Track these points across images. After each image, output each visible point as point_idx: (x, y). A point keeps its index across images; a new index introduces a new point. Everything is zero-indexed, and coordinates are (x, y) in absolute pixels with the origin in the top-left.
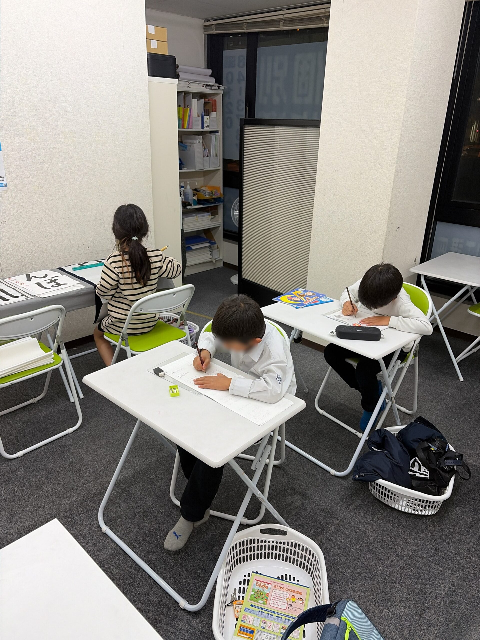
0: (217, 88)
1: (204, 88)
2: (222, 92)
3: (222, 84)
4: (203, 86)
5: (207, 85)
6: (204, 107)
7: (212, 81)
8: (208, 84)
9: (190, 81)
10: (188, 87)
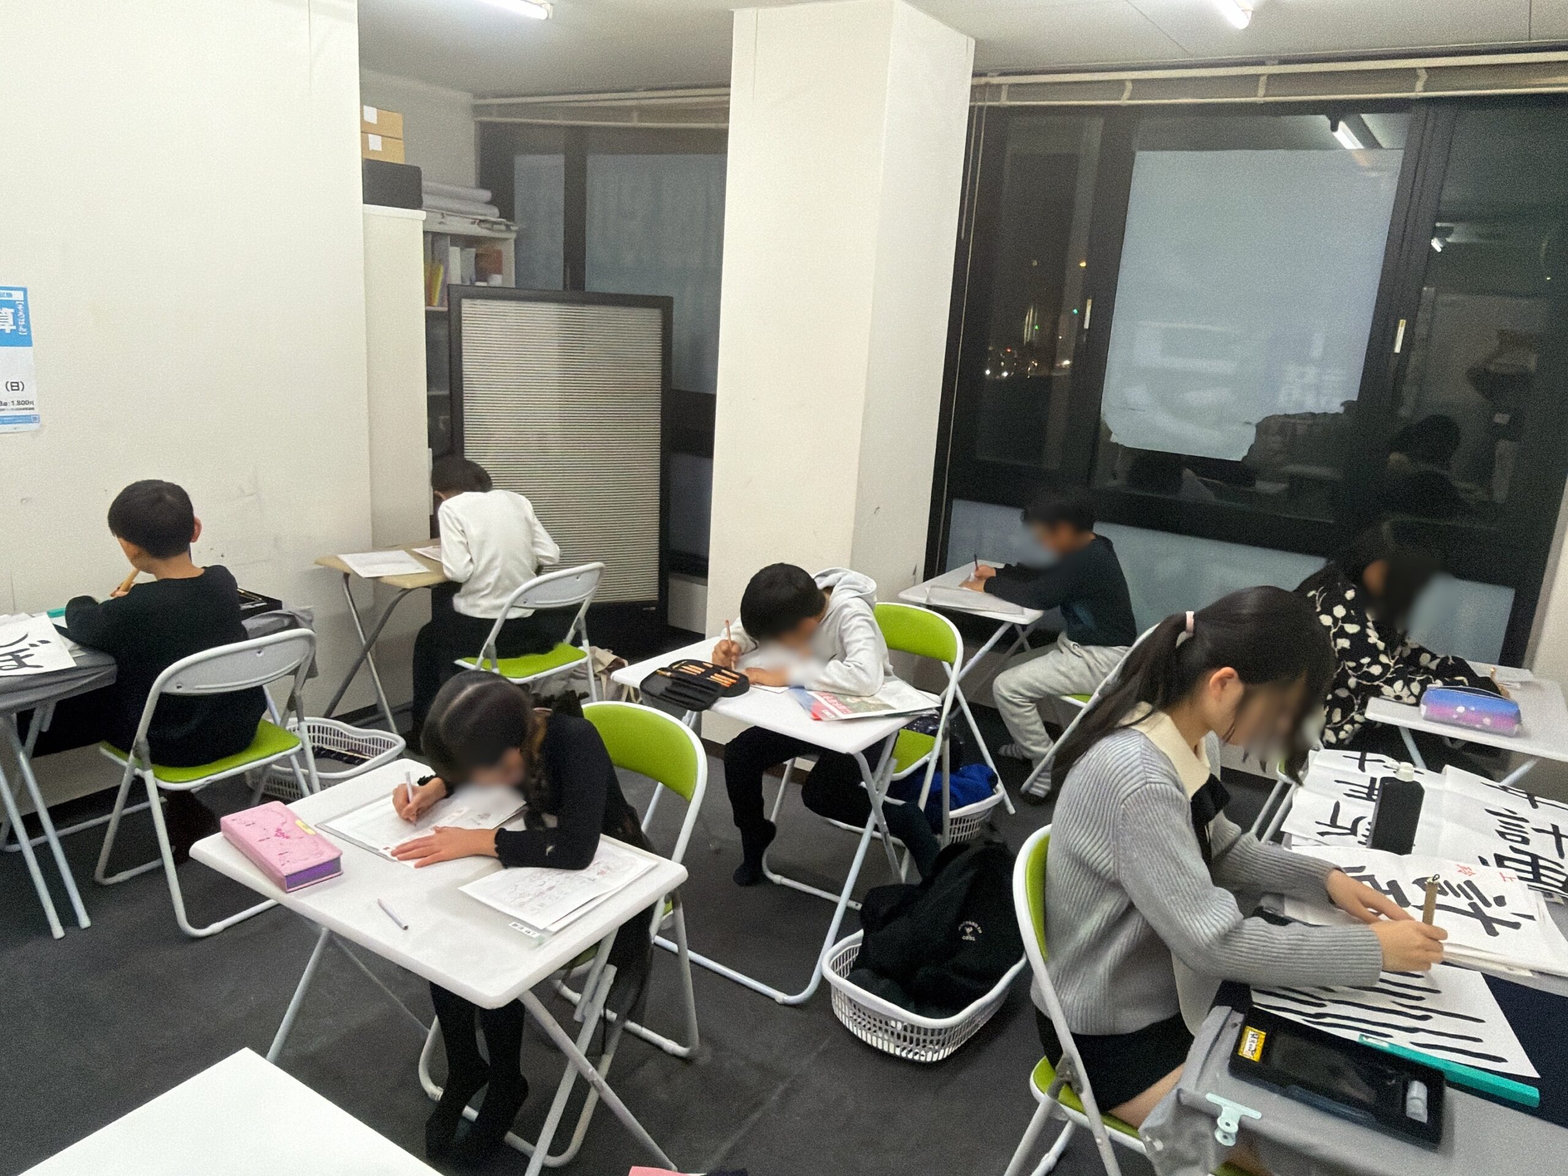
0: (503, 227)
1: (476, 225)
2: (513, 236)
3: (513, 220)
4: (473, 223)
5: (481, 221)
6: (477, 263)
7: (493, 213)
8: (482, 218)
9: (446, 212)
10: (441, 223)
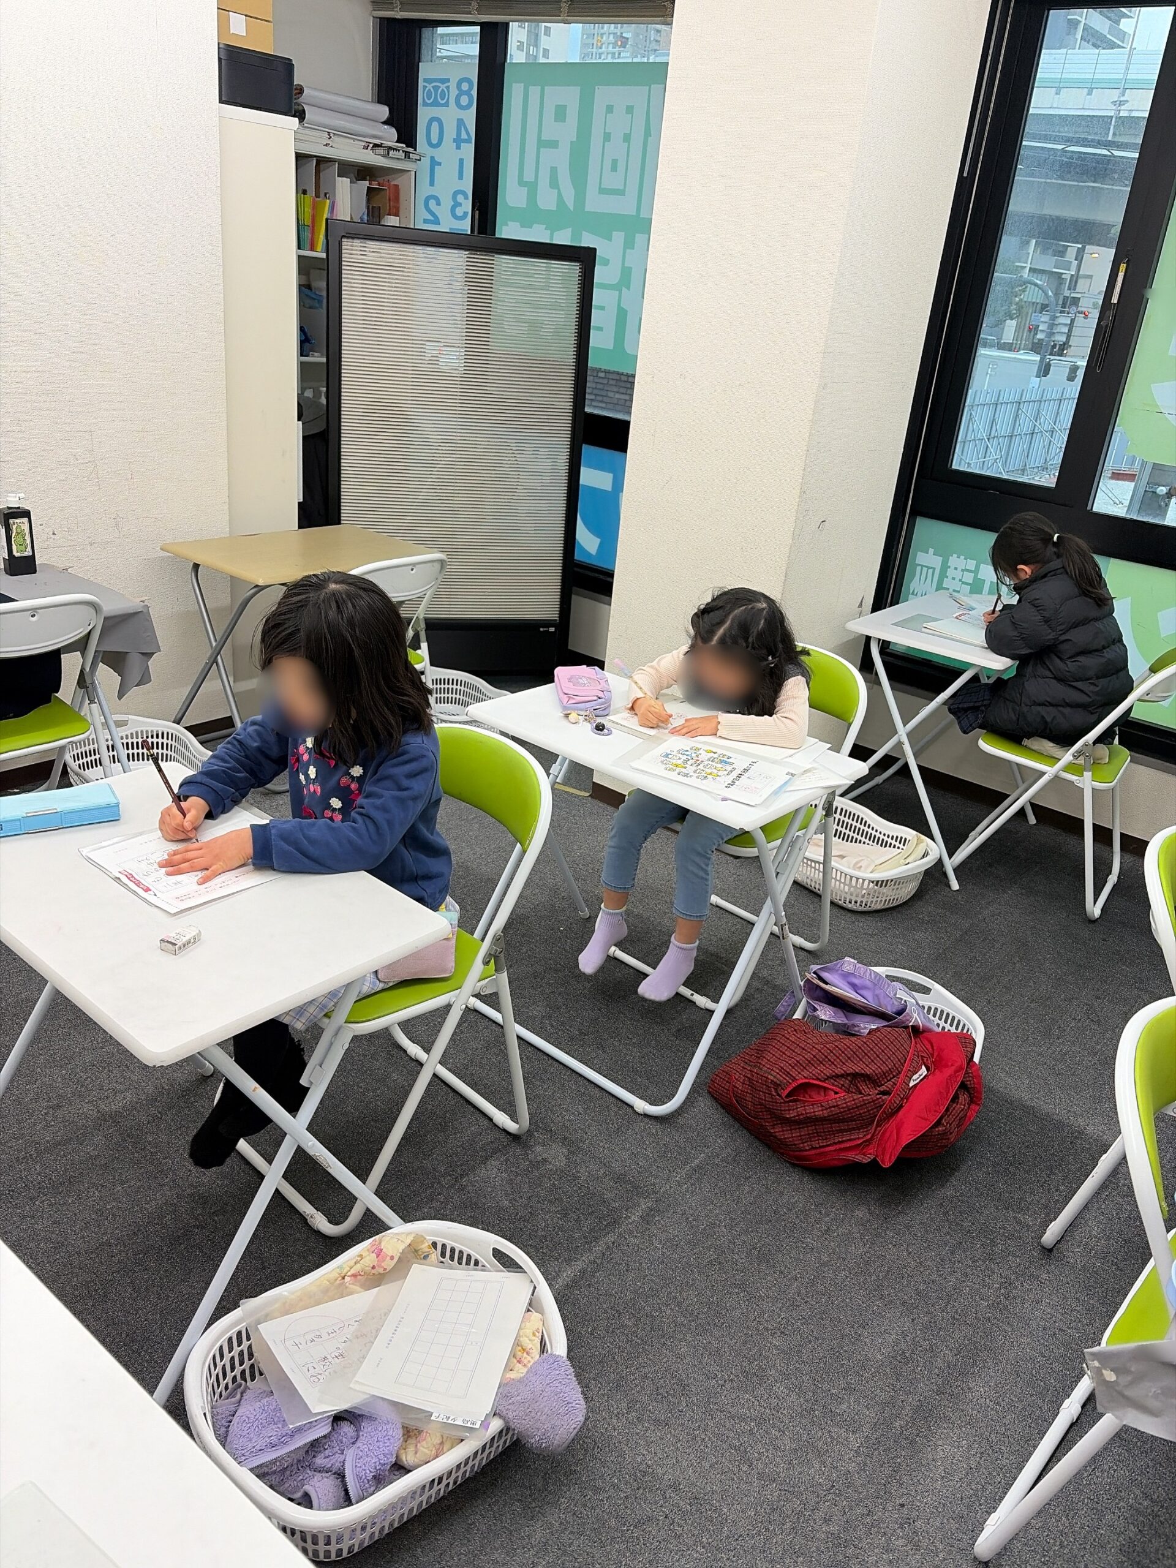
0: (402, 155)
1: (369, 151)
2: (414, 167)
3: (415, 146)
4: (366, 148)
5: (375, 145)
6: (368, 201)
7: (390, 136)
8: (378, 142)
9: (333, 133)
10: (327, 145)
